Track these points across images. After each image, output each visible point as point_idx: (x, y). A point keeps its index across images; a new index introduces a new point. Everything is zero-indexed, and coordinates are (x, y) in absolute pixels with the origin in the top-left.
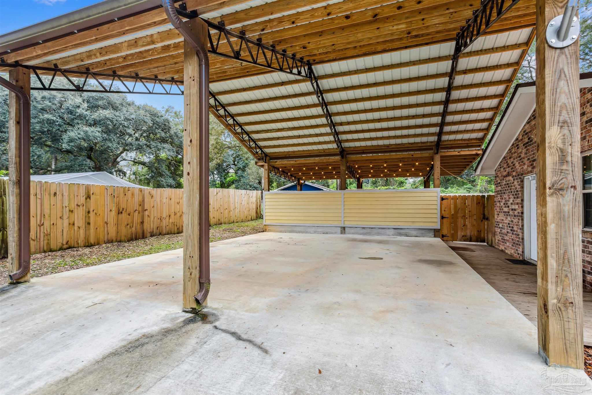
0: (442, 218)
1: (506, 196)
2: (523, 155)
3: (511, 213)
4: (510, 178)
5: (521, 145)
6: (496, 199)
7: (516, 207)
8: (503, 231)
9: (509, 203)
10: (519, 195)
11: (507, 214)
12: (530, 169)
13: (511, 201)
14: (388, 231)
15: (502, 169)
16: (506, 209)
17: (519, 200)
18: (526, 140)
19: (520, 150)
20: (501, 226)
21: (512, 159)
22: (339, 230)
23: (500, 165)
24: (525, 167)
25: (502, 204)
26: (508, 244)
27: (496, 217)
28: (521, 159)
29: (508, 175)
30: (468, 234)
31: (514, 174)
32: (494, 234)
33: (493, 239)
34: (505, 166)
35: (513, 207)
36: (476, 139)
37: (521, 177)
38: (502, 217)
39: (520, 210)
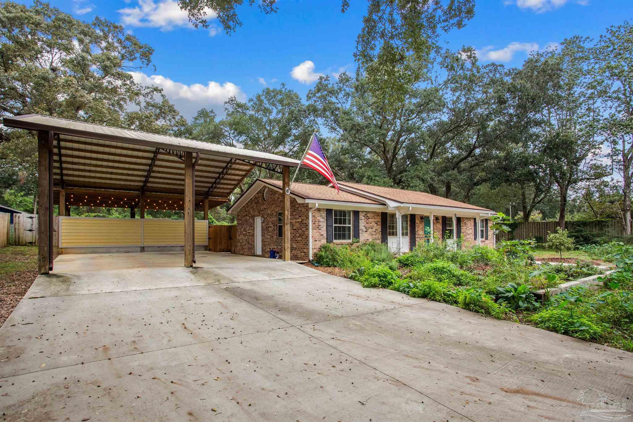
0: (209, 238)
1: (245, 226)
2: (254, 207)
3: (248, 234)
4: (248, 217)
5: (254, 203)
6: (237, 228)
7: (251, 231)
8: (243, 244)
9: (247, 230)
10: (252, 226)
11: (245, 235)
12: (258, 214)
13: (248, 228)
14: (177, 249)
15: (242, 212)
16: (244, 233)
17: (252, 228)
18: (256, 201)
19: (253, 205)
20: (241, 241)
21: (248, 208)
22: (139, 249)
23: (240, 210)
24: (256, 213)
25: (242, 230)
26: (246, 250)
27: (238, 237)
28: (253, 210)
29: (246, 215)
30: (223, 248)
31: (250, 215)
32: (236, 246)
33: (236, 250)
34: (244, 211)
35: (249, 231)
36: (226, 193)
37: (253, 217)
38: (242, 236)
39: (253, 233)
